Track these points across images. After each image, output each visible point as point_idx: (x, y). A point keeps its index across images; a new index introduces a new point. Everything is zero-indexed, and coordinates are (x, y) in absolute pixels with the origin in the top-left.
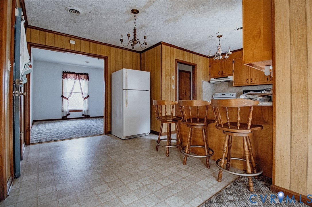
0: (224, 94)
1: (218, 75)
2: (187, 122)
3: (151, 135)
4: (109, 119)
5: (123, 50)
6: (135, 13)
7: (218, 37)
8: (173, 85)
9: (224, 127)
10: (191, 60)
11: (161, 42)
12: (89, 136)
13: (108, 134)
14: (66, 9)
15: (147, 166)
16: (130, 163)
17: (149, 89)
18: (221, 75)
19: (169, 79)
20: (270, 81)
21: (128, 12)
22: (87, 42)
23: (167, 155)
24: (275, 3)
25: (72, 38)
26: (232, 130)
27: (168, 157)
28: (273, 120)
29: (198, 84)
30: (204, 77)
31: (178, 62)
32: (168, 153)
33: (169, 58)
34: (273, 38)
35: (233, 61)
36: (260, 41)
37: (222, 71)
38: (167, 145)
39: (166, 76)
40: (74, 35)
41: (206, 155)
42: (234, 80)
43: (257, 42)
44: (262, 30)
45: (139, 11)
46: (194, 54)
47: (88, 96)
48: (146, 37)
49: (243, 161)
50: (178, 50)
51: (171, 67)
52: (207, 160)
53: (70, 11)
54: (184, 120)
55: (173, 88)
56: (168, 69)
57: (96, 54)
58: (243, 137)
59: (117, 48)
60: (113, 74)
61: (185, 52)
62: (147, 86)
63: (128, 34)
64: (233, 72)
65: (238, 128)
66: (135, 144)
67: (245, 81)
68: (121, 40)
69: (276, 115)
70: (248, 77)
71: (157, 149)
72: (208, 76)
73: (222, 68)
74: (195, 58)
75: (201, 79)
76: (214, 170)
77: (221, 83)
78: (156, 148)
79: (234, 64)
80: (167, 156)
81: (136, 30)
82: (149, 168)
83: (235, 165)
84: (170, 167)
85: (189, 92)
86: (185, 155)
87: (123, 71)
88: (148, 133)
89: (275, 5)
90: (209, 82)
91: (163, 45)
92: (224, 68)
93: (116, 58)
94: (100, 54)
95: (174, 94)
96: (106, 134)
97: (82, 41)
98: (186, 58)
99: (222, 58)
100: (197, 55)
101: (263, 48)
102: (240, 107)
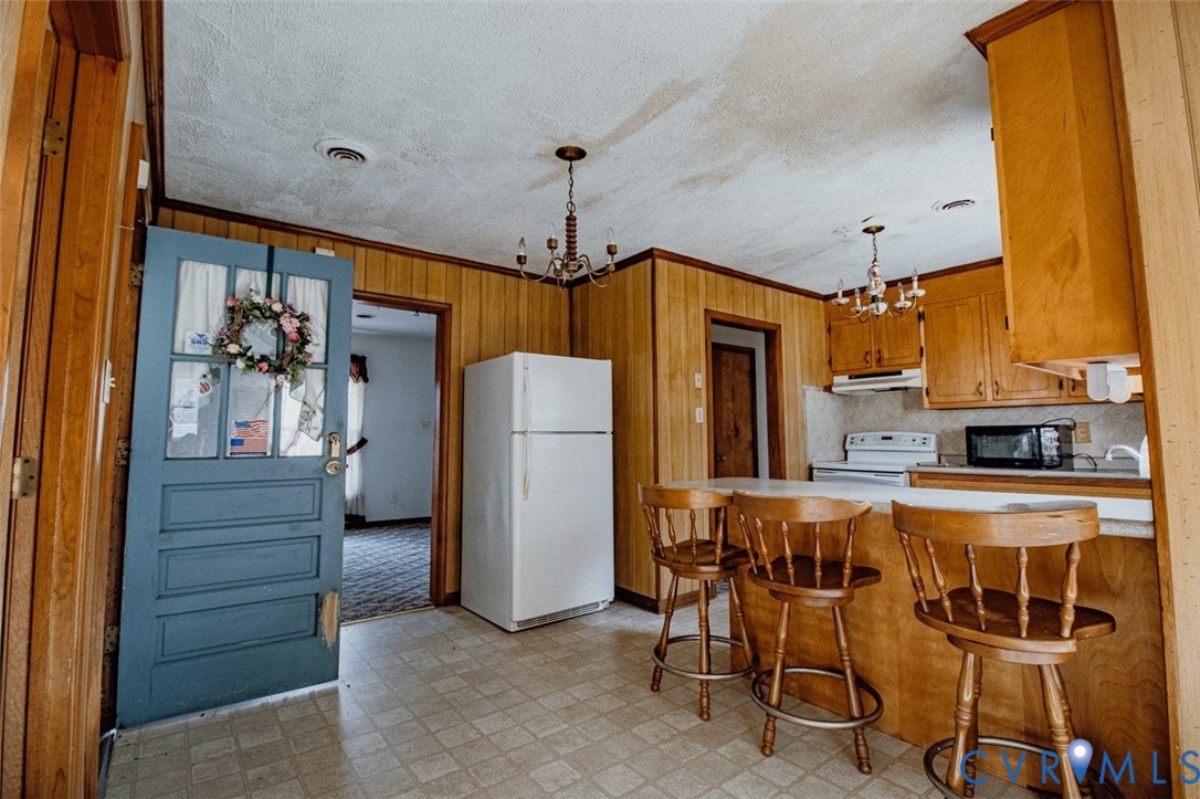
0: (890, 438)
1: (863, 364)
2: (774, 580)
3: (615, 607)
4: (450, 545)
5: (508, 278)
6: (571, 159)
7: (867, 231)
8: (697, 409)
9: (955, 623)
10: (761, 311)
11: (652, 249)
12: (373, 613)
13: (446, 605)
14: (318, 147)
15: (635, 771)
16: (558, 756)
17: (609, 428)
18: (874, 364)
19: (684, 389)
20: (1073, 394)
21: (545, 156)
22: (378, 252)
23: (704, 713)
24: (1133, 144)
25: (323, 241)
26: (998, 638)
27: (709, 723)
28: (1160, 600)
29: (788, 400)
30: (811, 374)
31: (715, 320)
32: (705, 704)
33: (682, 306)
34: (1136, 275)
35: (919, 314)
36: (1076, 279)
37: (879, 352)
38: (701, 673)
39: (672, 376)
40: (334, 231)
41: (852, 719)
42: (925, 386)
43: (1066, 280)
44: (1083, 239)
45: (587, 150)
46: (770, 289)
47: (362, 443)
48: (615, 246)
49: (1029, 751)
50: (711, 275)
51: (688, 339)
52: (860, 737)
53: (329, 153)
54: (758, 567)
55: (698, 421)
56: (678, 350)
57: (408, 296)
58: (1040, 667)
59: (485, 273)
60: (469, 370)
61: (739, 283)
62: (602, 415)
63: (550, 241)
64: (922, 355)
65: (1024, 635)
66: (559, 655)
67: (973, 389)
68: (519, 258)
69: (1173, 577)
70: (982, 376)
71: (656, 685)
72: (826, 368)
73: (878, 339)
74: (775, 304)
75: (799, 377)
76: (912, 789)
77: (873, 393)
78: (654, 680)
79: (922, 323)
80: (701, 716)
81: (575, 219)
82: (642, 781)
83: (991, 766)
84: (729, 778)
85: (750, 427)
86: (768, 715)
87: (512, 360)
88: (603, 602)
89: (1135, 152)
90: (828, 389)
91: (659, 262)
92: (884, 338)
93: (481, 309)
94: (422, 297)
95: (701, 442)
96: (437, 605)
97: (359, 249)
98: (742, 306)
99: (886, 312)
100: (782, 292)
101: (1091, 306)
102: (1028, 549)
